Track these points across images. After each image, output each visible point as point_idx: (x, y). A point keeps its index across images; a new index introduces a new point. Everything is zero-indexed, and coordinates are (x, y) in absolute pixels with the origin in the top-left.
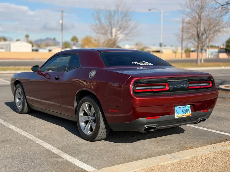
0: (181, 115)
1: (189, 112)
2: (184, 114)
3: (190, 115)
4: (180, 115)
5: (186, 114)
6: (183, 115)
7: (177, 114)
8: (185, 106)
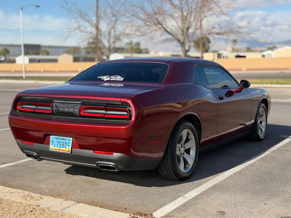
0: (58, 148)
1: (68, 147)
2: (61, 148)
3: (69, 151)
4: (56, 148)
5: (64, 149)
6: (59, 148)
7: (52, 146)
8: (64, 138)
